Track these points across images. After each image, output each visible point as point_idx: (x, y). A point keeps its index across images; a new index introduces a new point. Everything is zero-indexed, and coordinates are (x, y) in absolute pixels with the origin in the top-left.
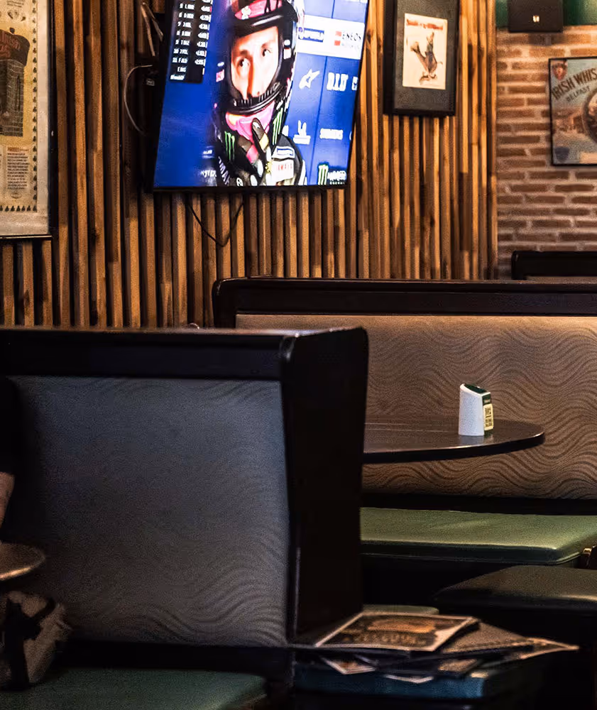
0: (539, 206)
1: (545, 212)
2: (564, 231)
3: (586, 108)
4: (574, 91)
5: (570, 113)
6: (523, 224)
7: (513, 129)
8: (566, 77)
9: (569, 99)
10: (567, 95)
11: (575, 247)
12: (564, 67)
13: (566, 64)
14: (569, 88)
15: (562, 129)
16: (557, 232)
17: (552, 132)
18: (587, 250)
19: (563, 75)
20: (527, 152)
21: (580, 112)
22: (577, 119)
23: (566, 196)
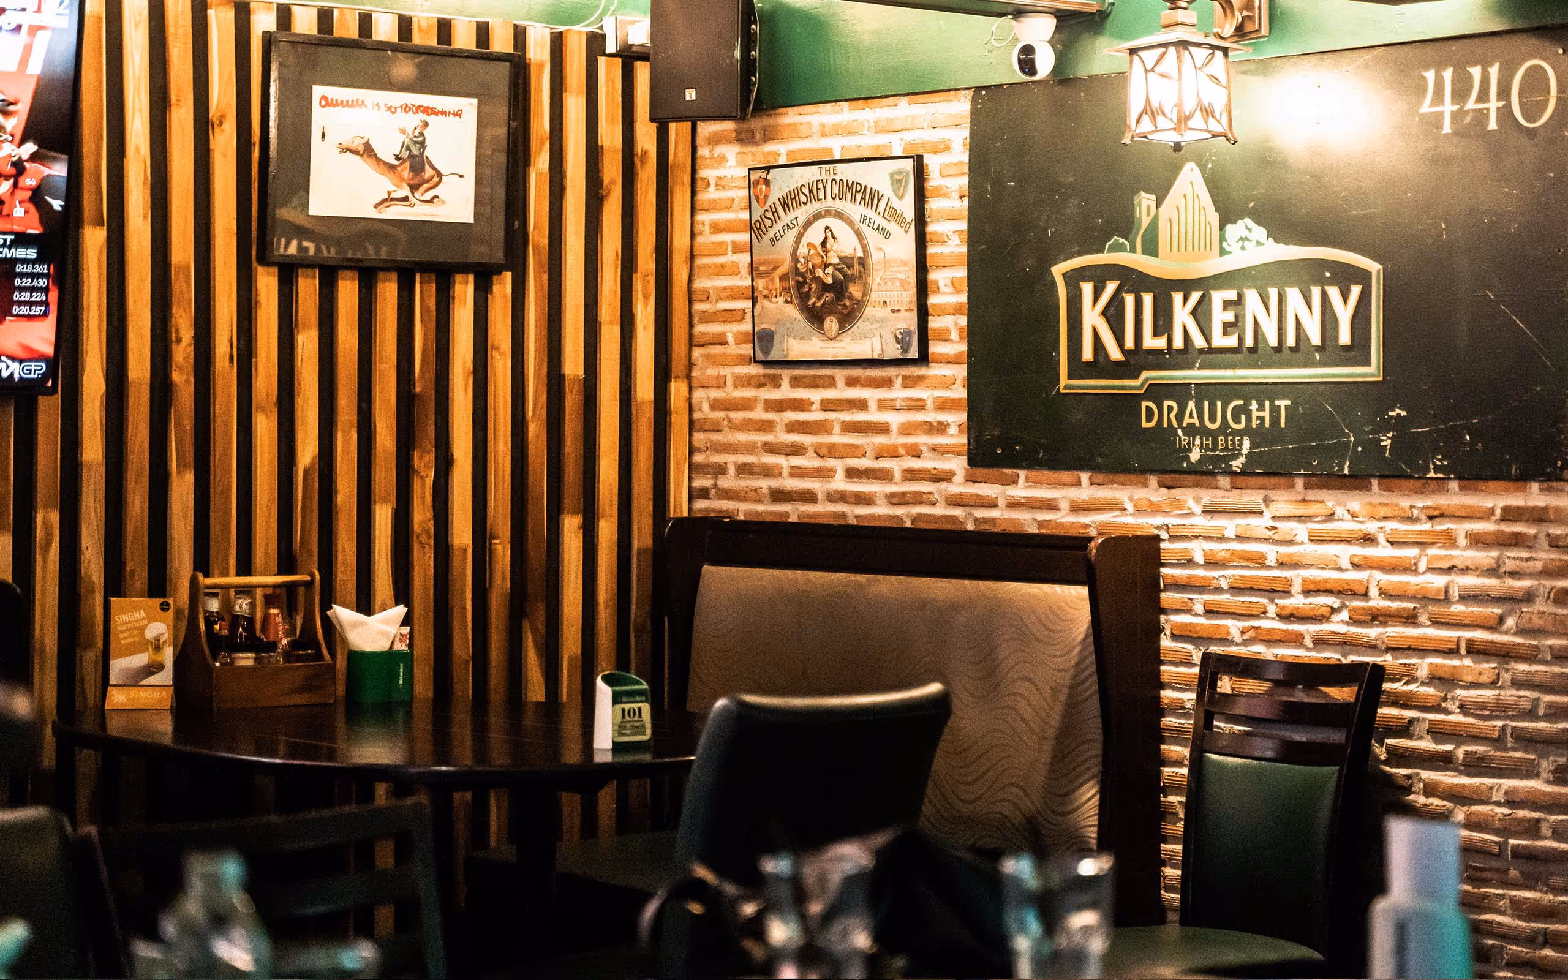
0: (742, 437)
1: (750, 449)
2: (774, 483)
3: (795, 260)
4: (778, 227)
5: (775, 268)
6: (721, 470)
7: (713, 297)
8: (770, 202)
9: (773, 242)
10: (771, 233)
11: (787, 515)
12: (767, 182)
13: (769, 177)
14: (774, 221)
15: (765, 297)
16: (765, 484)
17: (754, 301)
18: (806, 520)
19: (766, 197)
20: (730, 339)
21: (786, 267)
22: (784, 278)
23: (777, 420)
